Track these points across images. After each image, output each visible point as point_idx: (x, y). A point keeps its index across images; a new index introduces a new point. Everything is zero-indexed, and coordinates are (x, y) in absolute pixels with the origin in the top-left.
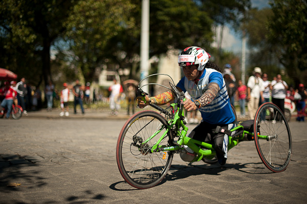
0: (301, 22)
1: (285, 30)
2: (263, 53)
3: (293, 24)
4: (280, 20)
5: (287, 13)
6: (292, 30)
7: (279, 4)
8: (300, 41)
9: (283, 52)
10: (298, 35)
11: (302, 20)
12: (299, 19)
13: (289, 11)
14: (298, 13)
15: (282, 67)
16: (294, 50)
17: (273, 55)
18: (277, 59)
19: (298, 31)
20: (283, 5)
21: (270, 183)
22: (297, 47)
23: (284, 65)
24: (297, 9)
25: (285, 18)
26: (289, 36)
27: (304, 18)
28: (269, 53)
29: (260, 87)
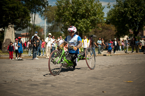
0: (70, 12)
1: (63, 16)
2: (54, 26)
3: (67, 13)
4: (60, 11)
5: (64, 8)
6: (66, 16)
7: (60, 4)
8: (70, 21)
9: (63, 26)
10: (69, 18)
11: (70, 11)
12: (69, 11)
13: (65, 7)
14: (68, 8)
15: (62, 33)
16: (67, 25)
17: (58, 27)
18: (60, 29)
19: (69, 16)
20: (62, 4)
21: (51, 86)
22: (68, 23)
23: (63, 32)
24: (68, 7)
25: (63, 10)
26: (65, 19)
27: (71, 10)
28: (56, 26)
29: (51, 42)
